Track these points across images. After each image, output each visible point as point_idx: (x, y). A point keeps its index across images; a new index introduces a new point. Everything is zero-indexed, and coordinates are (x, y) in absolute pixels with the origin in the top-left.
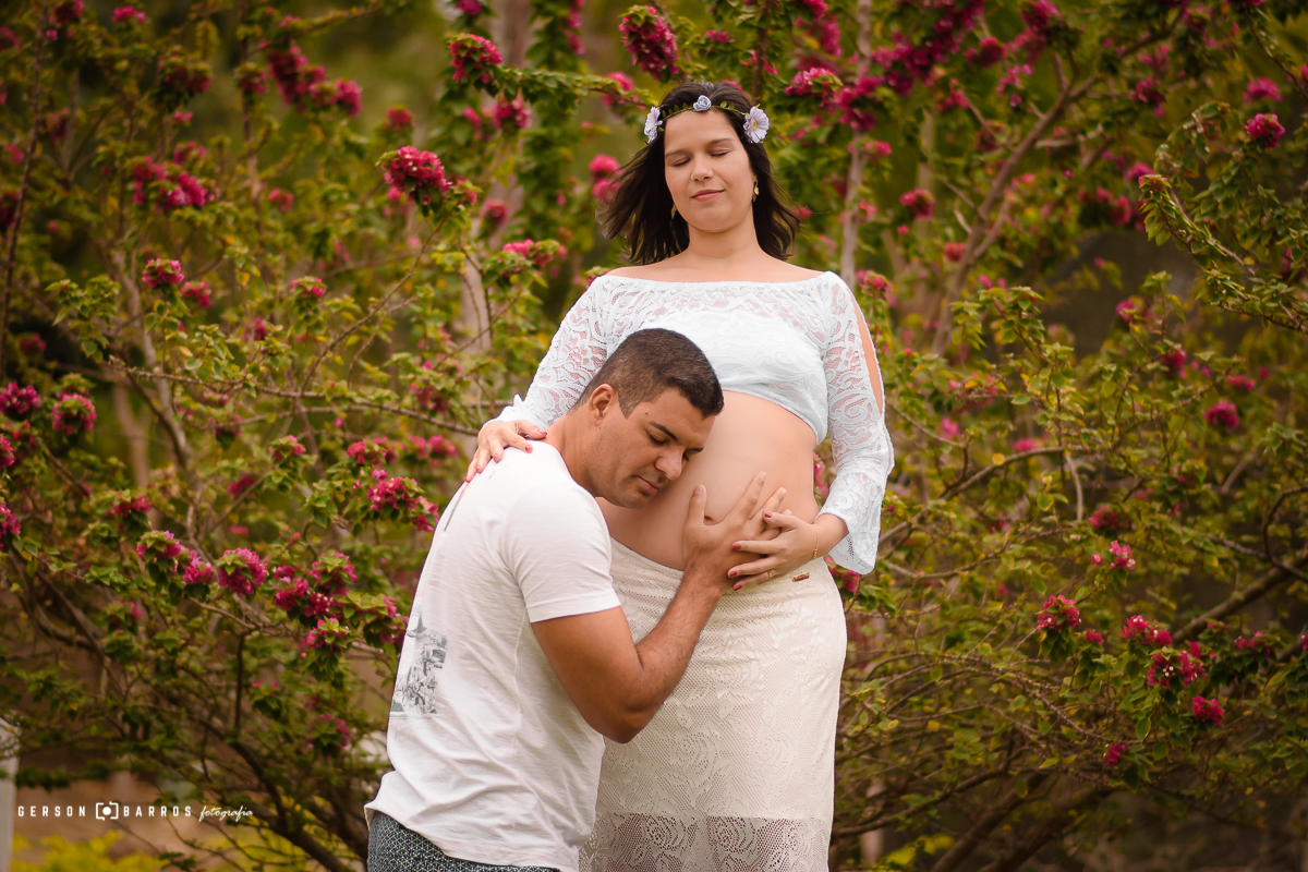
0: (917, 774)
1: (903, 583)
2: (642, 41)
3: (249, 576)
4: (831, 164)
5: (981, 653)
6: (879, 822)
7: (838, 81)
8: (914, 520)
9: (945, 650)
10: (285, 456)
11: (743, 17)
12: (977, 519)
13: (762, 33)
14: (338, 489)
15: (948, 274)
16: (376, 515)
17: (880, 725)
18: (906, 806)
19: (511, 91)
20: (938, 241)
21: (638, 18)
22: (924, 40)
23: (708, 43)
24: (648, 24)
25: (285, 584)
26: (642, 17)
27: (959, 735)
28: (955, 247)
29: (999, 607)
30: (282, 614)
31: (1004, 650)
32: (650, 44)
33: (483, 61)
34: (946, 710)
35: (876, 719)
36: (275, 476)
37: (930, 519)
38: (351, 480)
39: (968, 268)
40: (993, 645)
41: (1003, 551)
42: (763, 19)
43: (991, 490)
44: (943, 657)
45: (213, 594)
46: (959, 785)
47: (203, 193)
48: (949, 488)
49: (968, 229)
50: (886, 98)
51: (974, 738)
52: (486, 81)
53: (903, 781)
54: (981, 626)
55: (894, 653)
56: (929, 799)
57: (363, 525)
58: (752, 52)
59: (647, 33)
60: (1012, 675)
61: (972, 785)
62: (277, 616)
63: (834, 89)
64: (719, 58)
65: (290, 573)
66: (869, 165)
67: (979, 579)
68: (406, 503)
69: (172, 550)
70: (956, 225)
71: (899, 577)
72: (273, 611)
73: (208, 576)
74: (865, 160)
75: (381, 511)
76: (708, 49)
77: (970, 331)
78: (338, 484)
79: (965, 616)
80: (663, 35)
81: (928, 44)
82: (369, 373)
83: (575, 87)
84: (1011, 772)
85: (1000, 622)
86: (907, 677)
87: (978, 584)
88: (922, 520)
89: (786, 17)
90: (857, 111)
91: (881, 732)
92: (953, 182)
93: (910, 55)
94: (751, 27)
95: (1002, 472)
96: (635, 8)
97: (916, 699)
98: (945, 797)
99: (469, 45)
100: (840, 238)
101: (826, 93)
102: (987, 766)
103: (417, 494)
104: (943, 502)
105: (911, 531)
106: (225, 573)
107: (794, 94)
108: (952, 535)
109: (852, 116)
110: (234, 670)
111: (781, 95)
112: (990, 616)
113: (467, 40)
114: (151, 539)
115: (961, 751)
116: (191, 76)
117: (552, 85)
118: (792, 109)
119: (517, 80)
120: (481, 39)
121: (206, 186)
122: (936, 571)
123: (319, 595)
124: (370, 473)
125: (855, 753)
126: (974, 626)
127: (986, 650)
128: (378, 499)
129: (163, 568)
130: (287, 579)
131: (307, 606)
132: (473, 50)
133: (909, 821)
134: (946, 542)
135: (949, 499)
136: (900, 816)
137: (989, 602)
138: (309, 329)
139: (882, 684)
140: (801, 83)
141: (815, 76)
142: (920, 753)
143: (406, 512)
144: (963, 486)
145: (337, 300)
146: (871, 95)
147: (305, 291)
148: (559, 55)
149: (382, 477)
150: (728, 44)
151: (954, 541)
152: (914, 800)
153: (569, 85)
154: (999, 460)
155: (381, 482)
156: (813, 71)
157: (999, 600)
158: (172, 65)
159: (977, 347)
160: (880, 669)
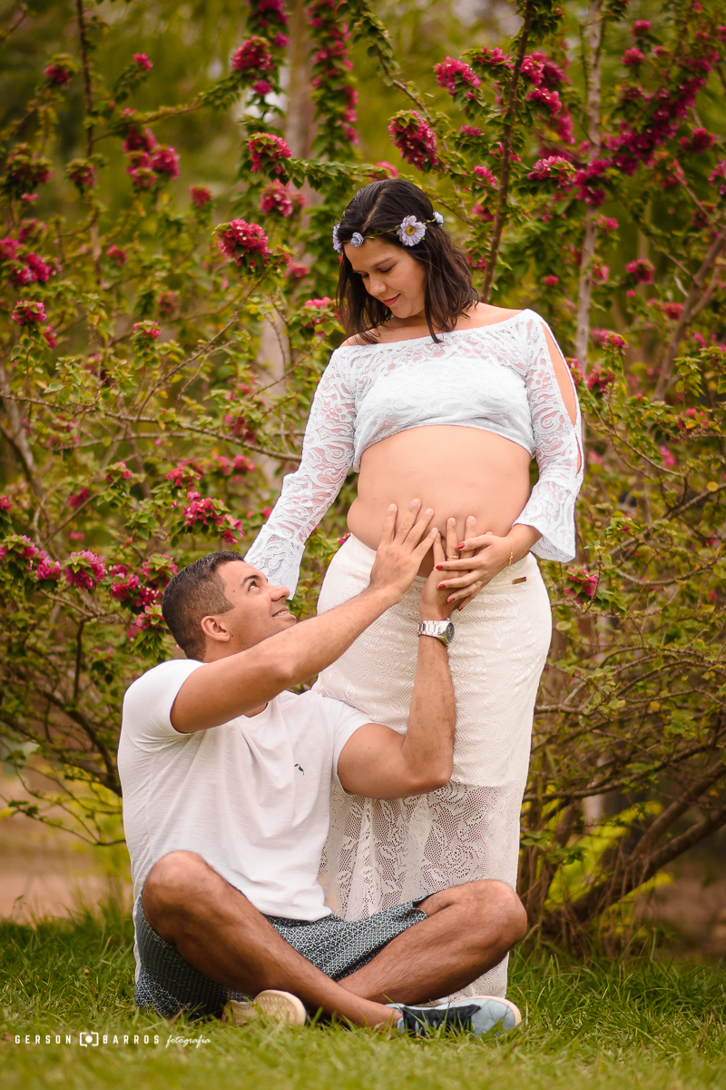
0: (640, 746)
1: (630, 588)
2: (408, 140)
3: (91, 575)
4: (568, 232)
5: (695, 647)
6: (607, 786)
7: (572, 167)
8: (641, 537)
9: (665, 644)
10: (116, 480)
11: (491, 116)
12: (693, 537)
13: (507, 129)
14: (159, 507)
15: (668, 330)
16: (190, 530)
17: (611, 704)
18: (630, 774)
19: (300, 180)
20: (660, 303)
21: (404, 121)
22: (645, 128)
23: (462, 137)
24: (412, 126)
25: (120, 579)
26: (407, 120)
27: (675, 714)
28: (673, 306)
29: (711, 609)
30: (116, 604)
31: (714, 646)
32: (414, 141)
33: (276, 155)
34: (665, 693)
35: (607, 699)
36: (106, 495)
37: (655, 536)
38: (170, 500)
39: (685, 325)
40: (705, 641)
41: (715, 562)
42: (508, 117)
43: (705, 513)
44: (664, 650)
45: (60, 588)
46: (674, 757)
47: (47, 270)
48: (670, 509)
49: (686, 293)
50: (613, 177)
51: (688, 716)
52: (278, 172)
53: (627, 753)
54: (696, 624)
55: (622, 646)
56: (651, 767)
57: (179, 537)
58: (499, 143)
59: (412, 132)
60: (721, 666)
61: (686, 757)
62: (111, 607)
63: (569, 174)
64: (471, 149)
65: (124, 570)
66: (600, 237)
67: (694, 586)
68: (214, 520)
69: (28, 551)
70: (675, 290)
71: (627, 583)
72: (109, 602)
73: (57, 573)
74: (596, 233)
75: (194, 526)
76: (463, 142)
77: (692, 382)
78: (160, 502)
79: (683, 616)
80: (424, 133)
81: (649, 131)
82: (188, 406)
83: (352, 174)
84: (718, 746)
85: (712, 621)
86: (633, 666)
87: (693, 591)
88: (647, 537)
89: (528, 114)
90: (590, 189)
91: (612, 710)
92: (673, 252)
93: (633, 140)
94: (498, 124)
95: (715, 498)
96: (401, 113)
97: (640, 684)
98: (664, 766)
99: (264, 143)
100: (576, 298)
101: (562, 178)
102: (698, 741)
103: (224, 513)
104: (666, 522)
105: (639, 545)
106: (72, 571)
107: (535, 178)
108: (673, 549)
109: (586, 193)
110: (73, 651)
111: (524, 180)
112: (703, 617)
113: (262, 139)
114: (12, 542)
115: (677, 726)
116: (34, 171)
117: (333, 174)
118: (534, 191)
119: (304, 170)
120: (274, 137)
121: (49, 263)
122: (658, 579)
123: (148, 589)
124: (186, 495)
125: (588, 728)
126: (689, 624)
127: (701, 645)
128: (191, 516)
129: (21, 566)
130: (121, 575)
131: (138, 598)
132: (268, 147)
133: (633, 785)
134: (667, 555)
135: (670, 520)
136: (625, 781)
137: (703, 605)
138: (146, 364)
139: (613, 670)
140: (541, 169)
141: (553, 163)
142: (642, 730)
143: (214, 527)
144: (683, 508)
145: (166, 345)
146: (601, 175)
147: (145, 333)
148: (338, 145)
149: (196, 498)
150: (479, 137)
151: (673, 555)
152: (636, 768)
153: (348, 173)
154: (713, 487)
155: (194, 502)
156: (551, 159)
157: (711, 603)
158: (18, 163)
159: (697, 395)
160: (610, 660)
